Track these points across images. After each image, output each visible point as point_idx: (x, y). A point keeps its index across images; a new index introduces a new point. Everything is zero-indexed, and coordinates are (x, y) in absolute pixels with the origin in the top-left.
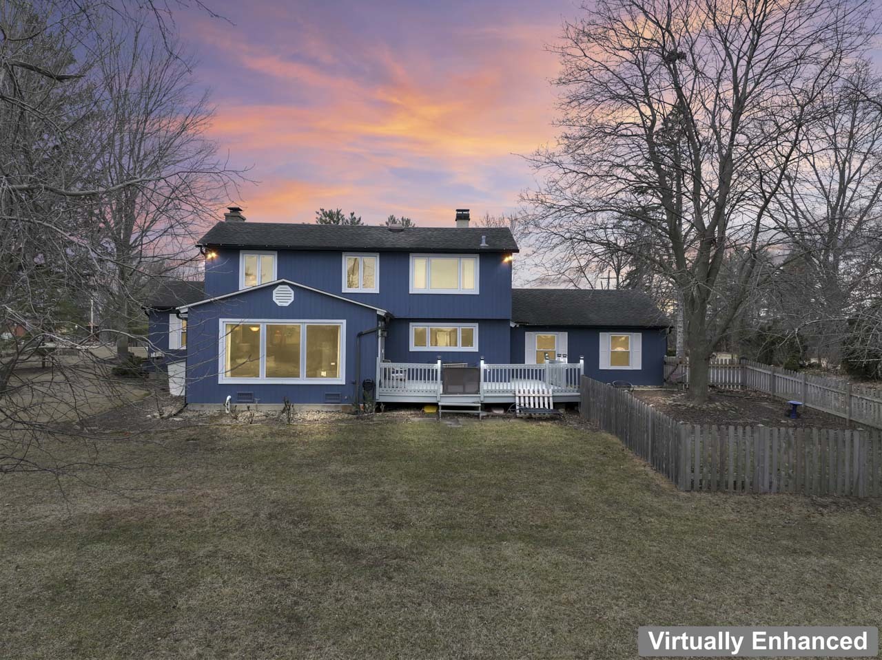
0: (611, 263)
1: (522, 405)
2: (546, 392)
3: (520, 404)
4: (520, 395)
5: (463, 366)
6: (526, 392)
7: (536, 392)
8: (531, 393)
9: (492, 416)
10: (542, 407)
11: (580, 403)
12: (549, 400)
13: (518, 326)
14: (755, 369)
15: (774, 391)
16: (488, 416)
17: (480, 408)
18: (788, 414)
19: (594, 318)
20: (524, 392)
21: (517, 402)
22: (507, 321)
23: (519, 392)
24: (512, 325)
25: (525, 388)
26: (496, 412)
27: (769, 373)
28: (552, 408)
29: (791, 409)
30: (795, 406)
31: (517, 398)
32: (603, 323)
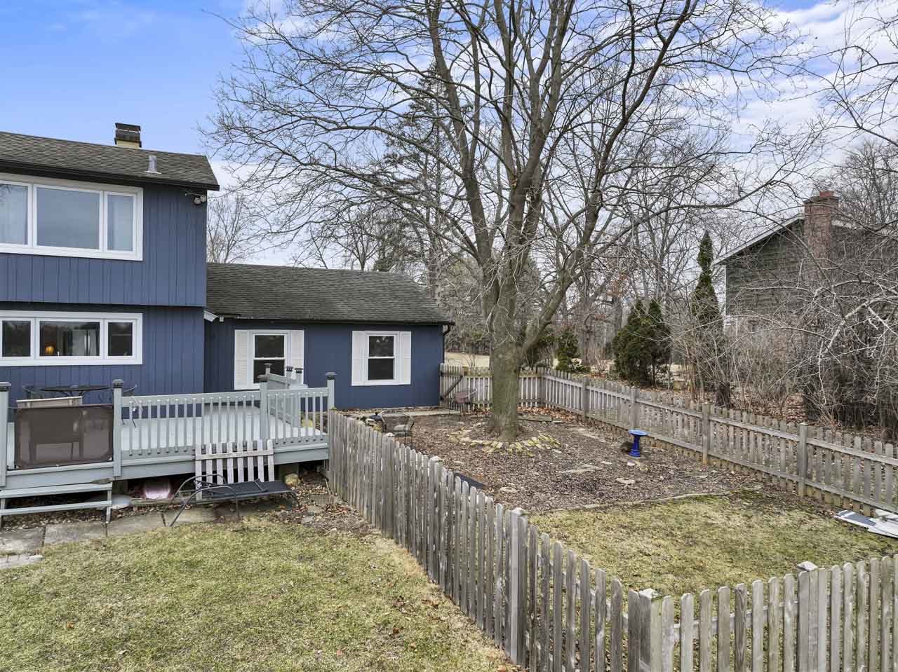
0: (355, 251)
1: (210, 480)
2: (260, 447)
3: (204, 479)
4: (205, 457)
5: (71, 404)
6: (219, 450)
7: (240, 449)
8: (230, 450)
9: (140, 508)
10: (251, 478)
11: (327, 461)
12: (266, 462)
13: (222, 320)
14: (557, 380)
15: (587, 411)
16: (130, 508)
17: (109, 494)
18: (626, 448)
19: (345, 310)
20: (214, 451)
21: (199, 473)
22: (198, 310)
23: (204, 451)
24: (210, 317)
25: (215, 441)
26: (152, 496)
27: (579, 385)
28: (272, 478)
29: (632, 442)
30: (637, 437)
31: (199, 465)
32: (357, 317)
